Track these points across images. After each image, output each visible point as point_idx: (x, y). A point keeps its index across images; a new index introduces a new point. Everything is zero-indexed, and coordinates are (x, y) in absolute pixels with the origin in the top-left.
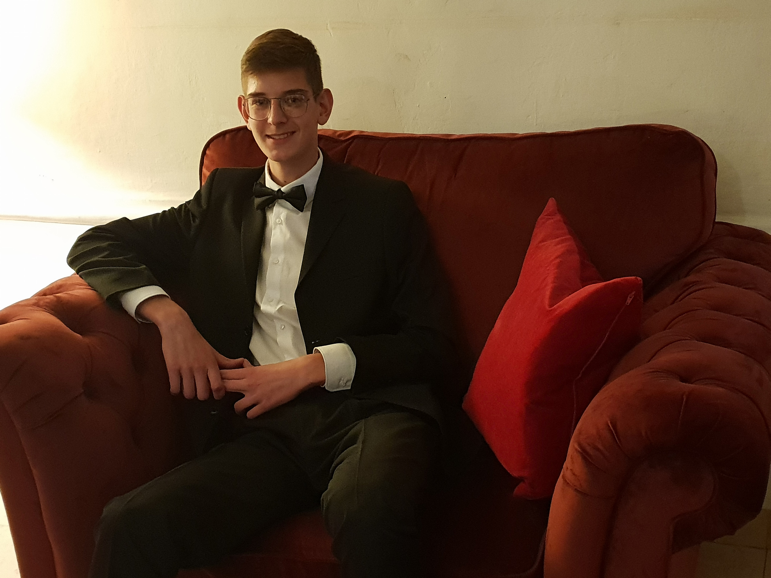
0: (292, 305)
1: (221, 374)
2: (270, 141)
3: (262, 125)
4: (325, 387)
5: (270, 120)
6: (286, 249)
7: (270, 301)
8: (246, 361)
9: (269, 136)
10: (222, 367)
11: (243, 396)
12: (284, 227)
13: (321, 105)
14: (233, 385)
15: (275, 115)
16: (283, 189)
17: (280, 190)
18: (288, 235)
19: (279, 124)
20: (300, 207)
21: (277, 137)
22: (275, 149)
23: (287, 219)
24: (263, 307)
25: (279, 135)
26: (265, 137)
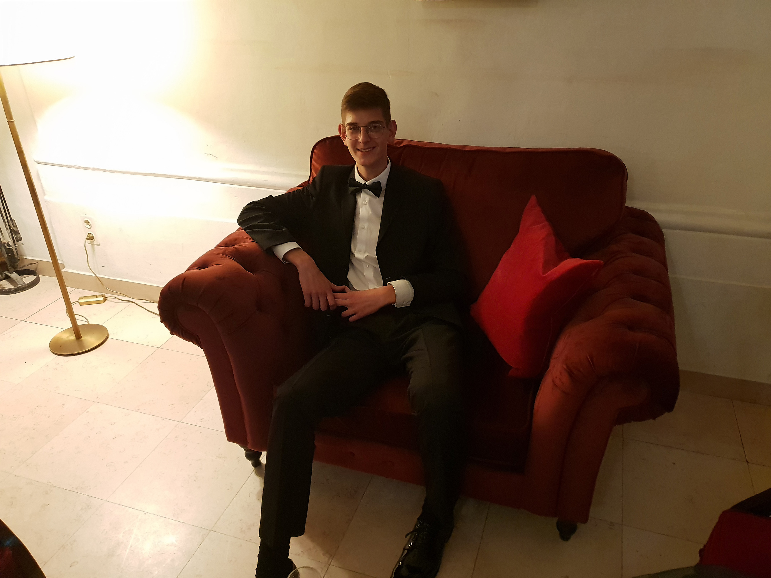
0: (374, 254)
1: (334, 296)
2: (359, 153)
3: (355, 143)
4: (395, 305)
5: (360, 140)
6: (369, 220)
7: (360, 251)
8: (347, 288)
9: (358, 150)
10: (334, 291)
11: (347, 309)
12: (368, 206)
13: (390, 130)
14: (340, 302)
15: (364, 137)
16: (367, 183)
17: (365, 183)
18: (370, 212)
19: (365, 143)
20: (378, 195)
21: (364, 151)
22: (363, 158)
23: (370, 201)
24: (356, 255)
25: (365, 149)
26: (356, 150)
